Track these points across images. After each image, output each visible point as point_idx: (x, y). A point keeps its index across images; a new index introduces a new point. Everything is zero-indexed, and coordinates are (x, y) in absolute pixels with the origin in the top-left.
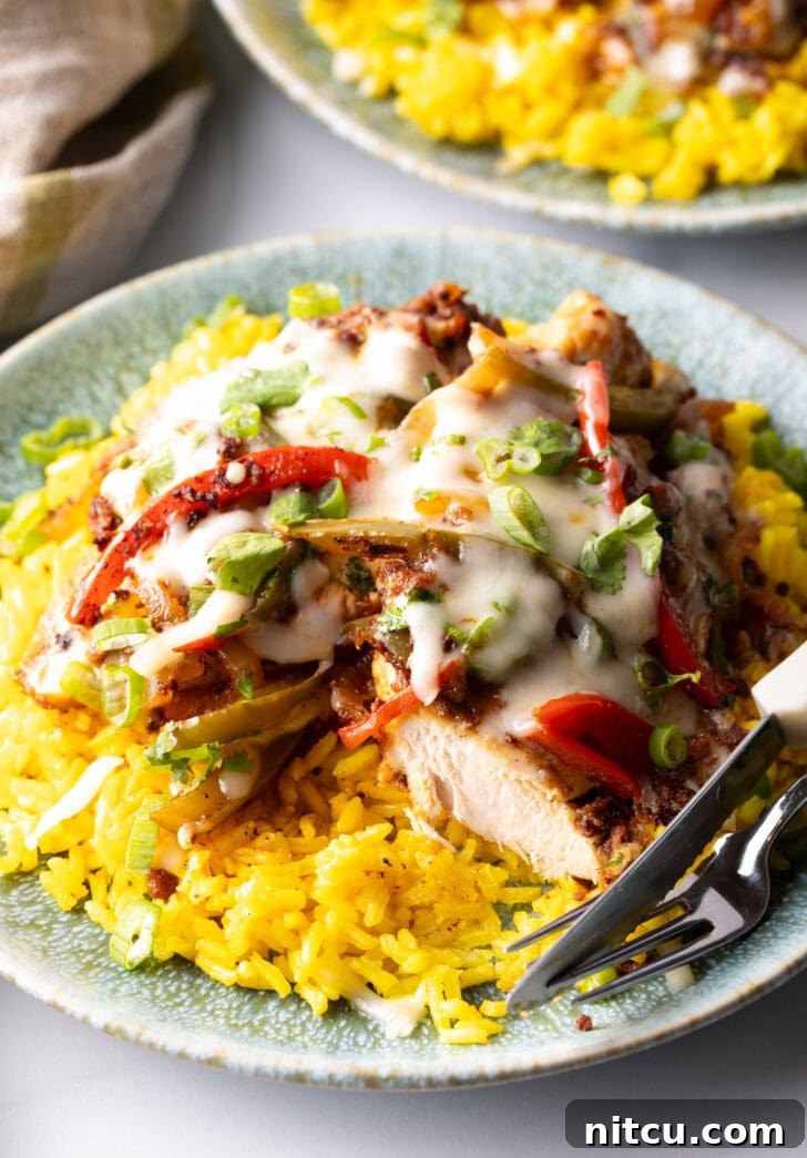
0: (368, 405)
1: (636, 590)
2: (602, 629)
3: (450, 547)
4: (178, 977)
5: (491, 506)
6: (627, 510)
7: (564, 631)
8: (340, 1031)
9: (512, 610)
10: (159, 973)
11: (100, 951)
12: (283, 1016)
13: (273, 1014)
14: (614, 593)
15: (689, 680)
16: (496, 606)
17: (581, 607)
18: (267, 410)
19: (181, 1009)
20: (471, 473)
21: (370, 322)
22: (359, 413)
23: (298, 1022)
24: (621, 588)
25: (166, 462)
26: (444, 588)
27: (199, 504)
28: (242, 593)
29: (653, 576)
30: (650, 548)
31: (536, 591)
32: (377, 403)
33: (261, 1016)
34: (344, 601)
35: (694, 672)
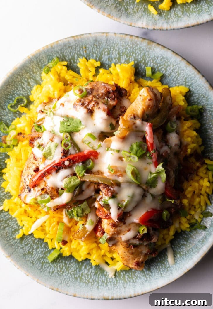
0: (96, 135)
1: (160, 186)
2: (152, 195)
3: (118, 184)
4: (62, 262)
6: (158, 167)
7: (144, 196)
8: (99, 275)
9: (133, 197)
10: (58, 261)
11: (44, 257)
12: (86, 271)
13: (84, 271)
14: (155, 187)
15: (171, 202)
16: (129, 196)
17: (148, 191)
18: (71, 133)
20: (121, 158)
21: (95, 106)
22: (94, 138)
23: (89, 273)
24: (157, 186)
25: (49, 151)
26: (117, 193)
29: (164, 183)
30: (164, 176)
31: (138, 191)
32: (98, 135)
33: (81, 272)
34: (94, 186)
35: (172, 200)
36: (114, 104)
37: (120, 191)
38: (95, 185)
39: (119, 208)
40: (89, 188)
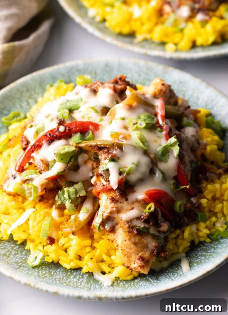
0: (99, 109)
1: (172, 162)
2: (162, 172)
3: (120, 147)
4: (45, 269)
5: (132, 136)
6: (170, 140)
7: (152, 172)
8: (91, 284)
9: (138, 165)
10: (40, 268)
11: (23, 262)
12: (75, 280)
13: (72, 279)
14: (166, 162)
15: (186, 187)
16: (133, 163)
17: (156, 166)
18: (71, 111)
19: (46, 278)
20: (126, 128)
21: (99, 86)
22: (96, 111)
23: (79, 282)
24: (168, 161)
25: (42, 126)
26: (119, 158)
27: (52, 138)
28: (64, 163)
29: (176, 158)
30: (176, 150)
31: (145, 160)
32: (101, 109)
33: (69, 280)
34: (93, 165)
35: (187, 185)
36: (121, 88)
37: (123, 156)
38: (94, 162)
39: (120, 173)
40: (87, 165)
